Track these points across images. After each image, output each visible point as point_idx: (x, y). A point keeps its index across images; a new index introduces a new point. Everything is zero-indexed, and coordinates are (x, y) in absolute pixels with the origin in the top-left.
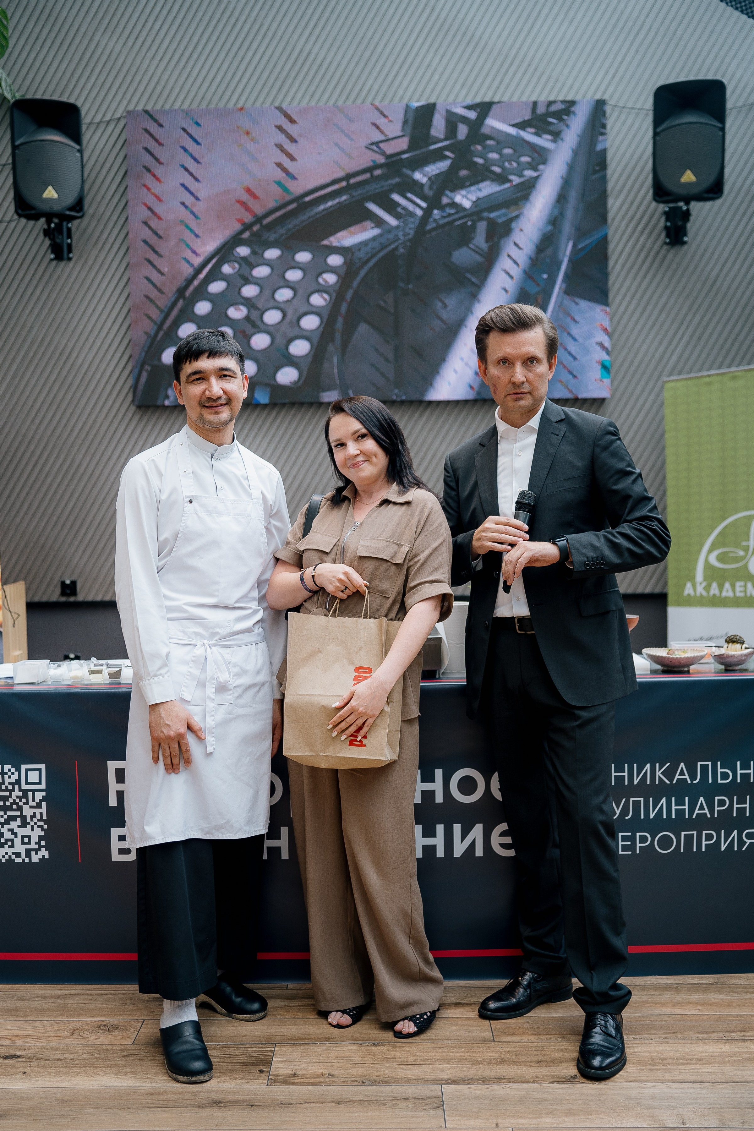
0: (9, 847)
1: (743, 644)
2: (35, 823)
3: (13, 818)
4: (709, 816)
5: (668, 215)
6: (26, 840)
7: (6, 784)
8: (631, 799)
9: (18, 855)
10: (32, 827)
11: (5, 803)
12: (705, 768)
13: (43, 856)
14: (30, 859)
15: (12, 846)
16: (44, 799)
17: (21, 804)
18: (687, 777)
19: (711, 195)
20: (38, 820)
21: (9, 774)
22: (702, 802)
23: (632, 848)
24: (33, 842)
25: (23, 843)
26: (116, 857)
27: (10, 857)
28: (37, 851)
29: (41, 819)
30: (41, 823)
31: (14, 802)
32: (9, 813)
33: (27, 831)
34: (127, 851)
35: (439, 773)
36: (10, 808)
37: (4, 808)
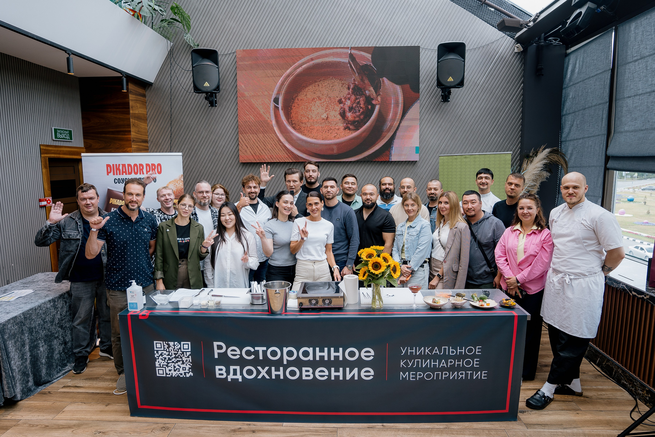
0: (178, 371)
3: (179, 361)
4: (446, 367)
6: (184, 369)
7: (176, 349)
8: (416, 360)
9: (181, 374)
10: (186, 364)
12: (445, 349)
13: (191, 375)
14: (186, 376)
16: (190, 355)
17: (182, 356)
18: (438, 352)
19: (459, 86)
21: (177, 345)
22: (443, 362)
23: (416, 378)
24: (187, 369)
25: (183, 370)
26: (218, 376)
27: (178, 375)
28: (188, 373)
29: (189, 362)
30: (190, 363)
31: (179, 355)
32: (177, 359)
33: (184, 366)
34: (222, 374)
35: (341, 349)
36: (178, 357)
37: (176, 357)
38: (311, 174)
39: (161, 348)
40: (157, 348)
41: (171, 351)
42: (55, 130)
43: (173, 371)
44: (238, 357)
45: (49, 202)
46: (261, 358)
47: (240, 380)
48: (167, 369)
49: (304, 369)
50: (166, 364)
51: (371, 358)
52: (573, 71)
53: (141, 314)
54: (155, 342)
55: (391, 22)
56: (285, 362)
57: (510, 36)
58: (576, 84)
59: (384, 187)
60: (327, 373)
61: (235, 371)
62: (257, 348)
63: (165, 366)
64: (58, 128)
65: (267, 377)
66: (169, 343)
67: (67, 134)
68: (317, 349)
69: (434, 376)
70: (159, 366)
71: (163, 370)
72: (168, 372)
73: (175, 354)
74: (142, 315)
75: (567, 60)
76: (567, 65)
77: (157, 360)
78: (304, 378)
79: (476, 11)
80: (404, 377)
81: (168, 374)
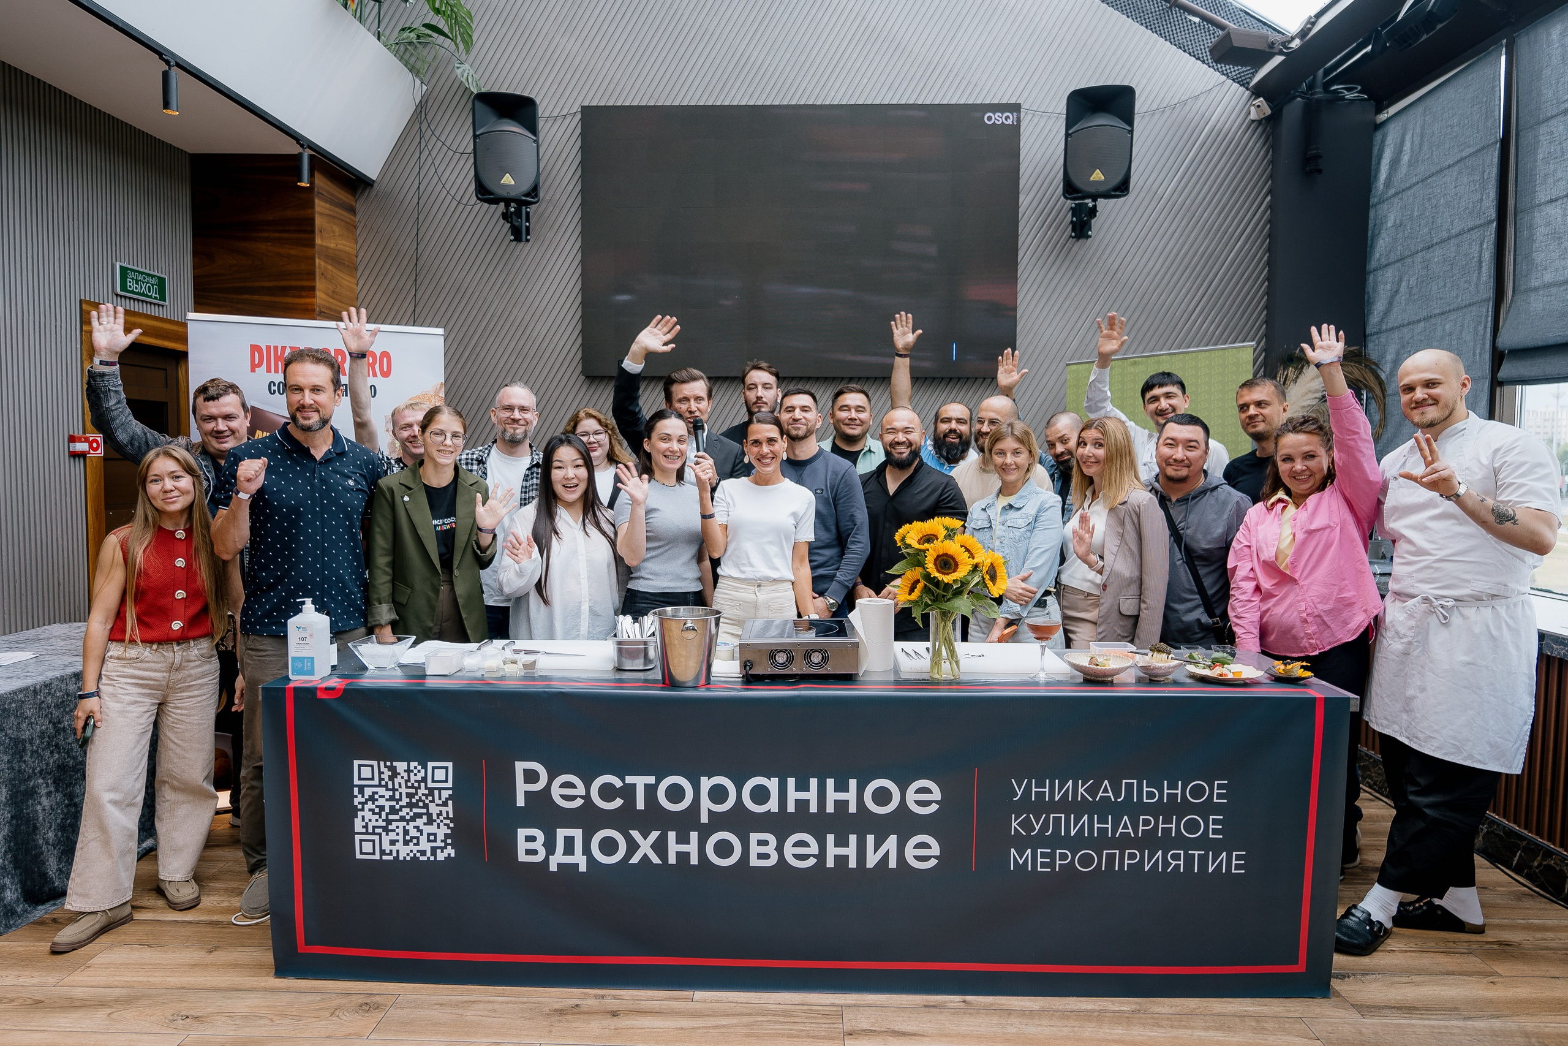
0: (415, 845)
1: (1172, 656)
2: (442, 821)
3: (420, 816)
4: (1132, 836)
6: (432, 838)
7: (412, 781)
8: (1052, 816)
9: (423, 853)
10: (438, 824)
11: (411, 800)
12: (1129, 786)
13: (449, 854)
14: (435, 858)
15: (417, 844)
16: (450, 797)
17: (427, 801)
18: (1111, 794)
19: (1116, 194)
20: (444, 818)
21: (416, 771)
22: (1125, 821)
23: (1052, 865)
24: (439, 840)
25: (429, 841)
26: (522, 857)
27: (415, 854)
28: (442, 849)
29: (447, 818)
30: (448, 821)
31: (420, 800)
32: (415, 810)
33: (432, 829)
34: (534, 852)
35: (853, 783)
36: (416, 805)
37: (410, 805)
38: (759, 394)
39: (372, 779)
40: (360, 779)
41: (400, 787)
42: (124, 271)
43: (399, 845)
44: (579, 802)
45: (95, 445)
46: (640, 805)
47: (583, 868)
48: (386, 839)
49: (754, 837)
50: (384, 824)
51: (934, 807)
52: (1395, 162)
53: (325, 685)
54: (356, 763)
55: (952, 48)
56: (704, 819)
57: (1238, 82)
58: (1403, 190)
59: (944, 427)
60: (814, 849)
61: (569, 841)
62: (629, 779)
63: (380, 831)
64: (131, 267)
65: (656, 860)
66: (395, 764)
67: (153, 285)
68: (791, 782)
69: (1099, 860)
70: (364, 830)
71: (373, 841)
72: (387, 847)
73: (409, 795)
74: (327, 689)
75: (1378, 136)
76: (1379, 150)
77: (360, 814)
78: (754, 862)
79: (1156, 22)
80: (1021, 862)
81: (388, 851)
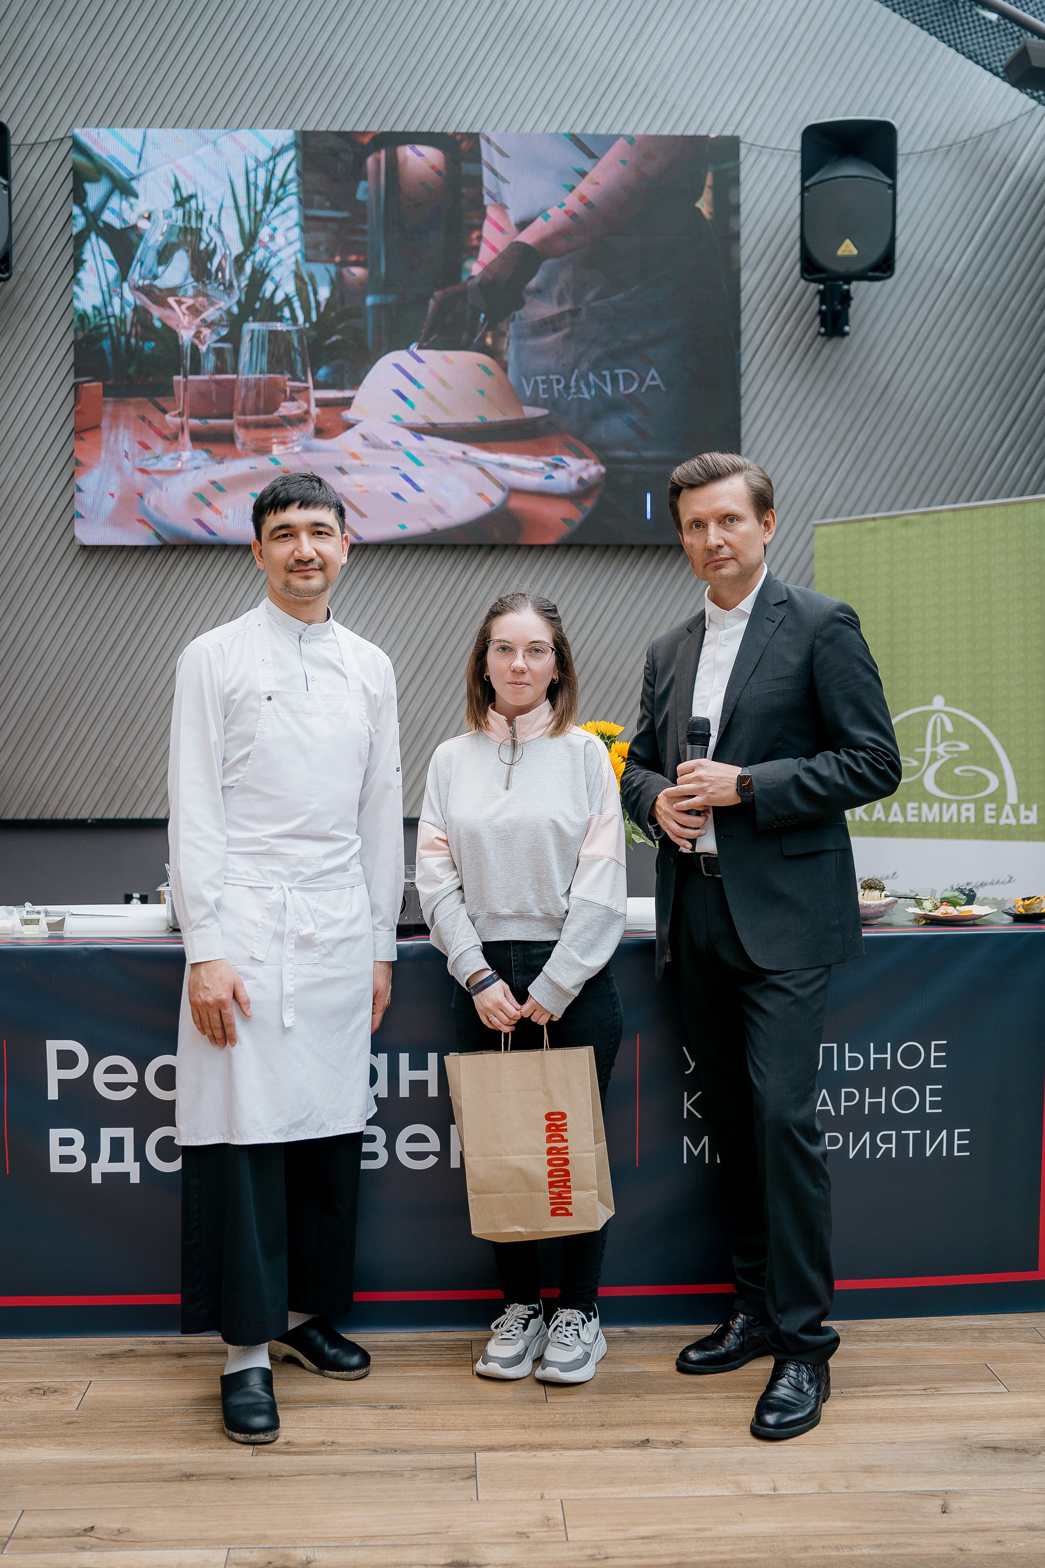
1: (883, 891)
4: (833, 1114)
5: (823, 297)
19: (877, 274)
22: (824, 1095)
26: (56, 1167)
34: (71, 1159)
44: (130, 1092)
47: (135, 1178)
60: (435, 1144)
61: (117, 1145)
68: (404, 1058)
80: (696, 1155)
